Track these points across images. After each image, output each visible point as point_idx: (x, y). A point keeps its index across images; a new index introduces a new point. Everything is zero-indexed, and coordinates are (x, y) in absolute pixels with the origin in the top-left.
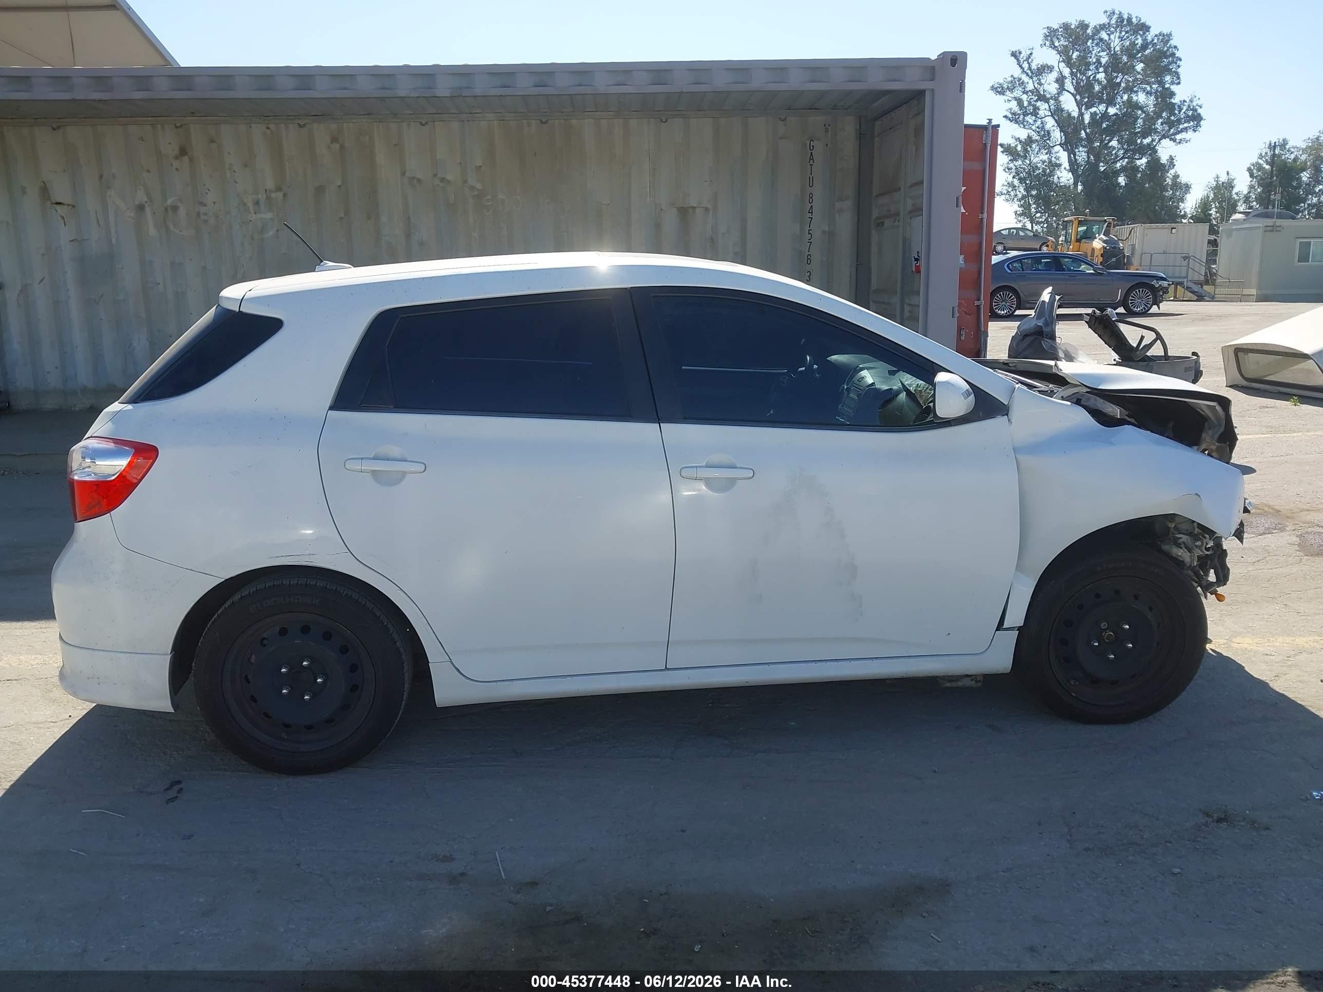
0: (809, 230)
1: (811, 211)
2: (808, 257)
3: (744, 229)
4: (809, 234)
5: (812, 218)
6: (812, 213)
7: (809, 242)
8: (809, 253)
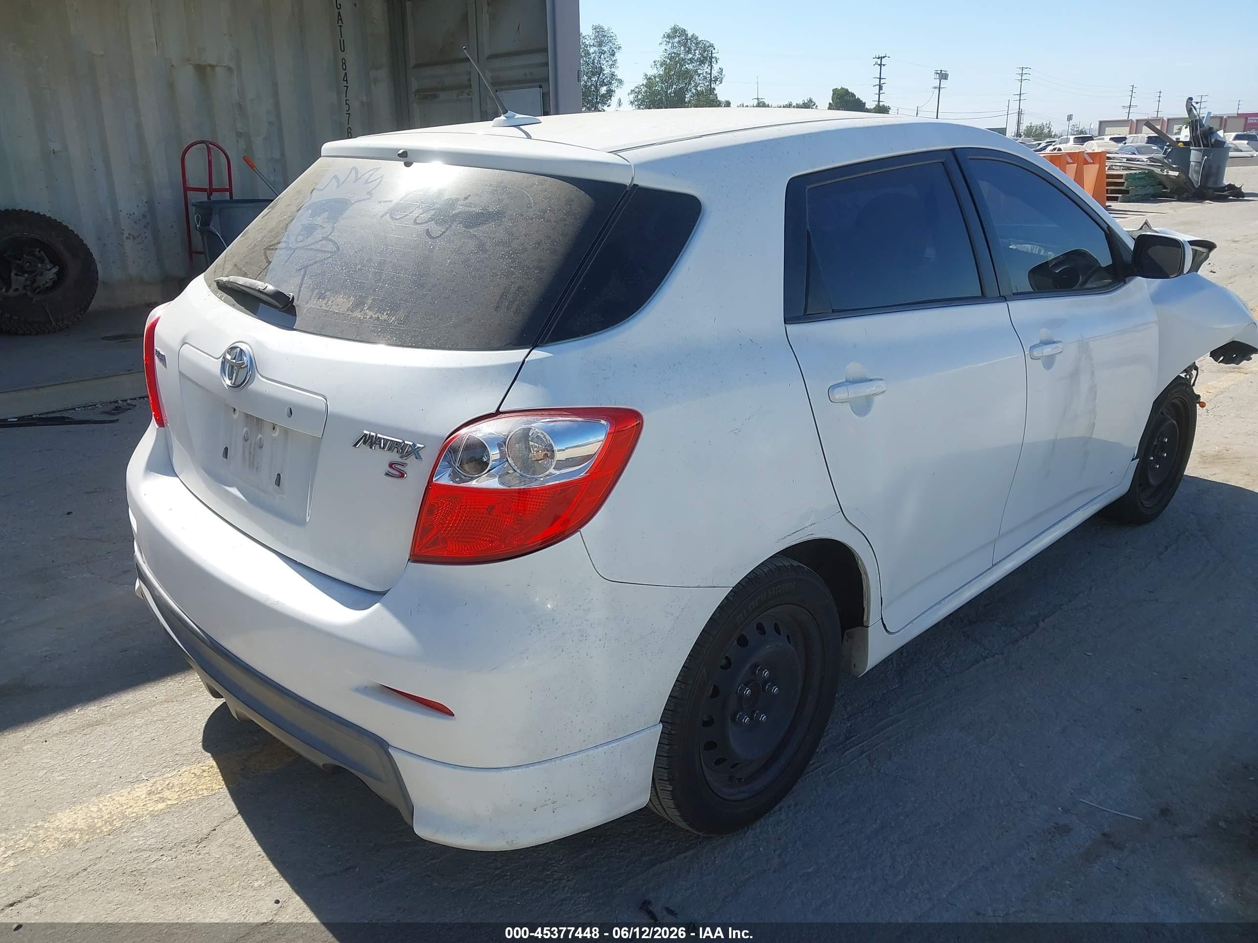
0: (346, 100)
1: (345, 79)
2: (348, 130)
3: (276, 95)
4: (346, 104)
5: (347, 87)
6: (347, 81)
7: (347, 114)
8: (349, 126)
